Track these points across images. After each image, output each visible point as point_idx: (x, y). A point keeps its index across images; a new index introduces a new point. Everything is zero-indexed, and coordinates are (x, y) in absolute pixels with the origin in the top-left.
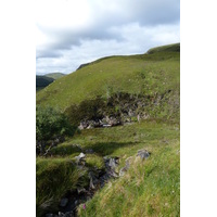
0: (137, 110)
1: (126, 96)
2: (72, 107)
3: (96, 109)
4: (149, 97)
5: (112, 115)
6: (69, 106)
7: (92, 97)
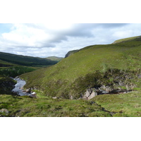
0: (126, 82)
1: (117, 71)
2: (80, 78)
3: (96, 80)
4: (133, 72)
5: (108, 85)
6: (77, 77)
7: (93, 72)
